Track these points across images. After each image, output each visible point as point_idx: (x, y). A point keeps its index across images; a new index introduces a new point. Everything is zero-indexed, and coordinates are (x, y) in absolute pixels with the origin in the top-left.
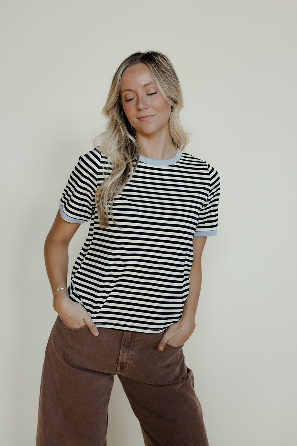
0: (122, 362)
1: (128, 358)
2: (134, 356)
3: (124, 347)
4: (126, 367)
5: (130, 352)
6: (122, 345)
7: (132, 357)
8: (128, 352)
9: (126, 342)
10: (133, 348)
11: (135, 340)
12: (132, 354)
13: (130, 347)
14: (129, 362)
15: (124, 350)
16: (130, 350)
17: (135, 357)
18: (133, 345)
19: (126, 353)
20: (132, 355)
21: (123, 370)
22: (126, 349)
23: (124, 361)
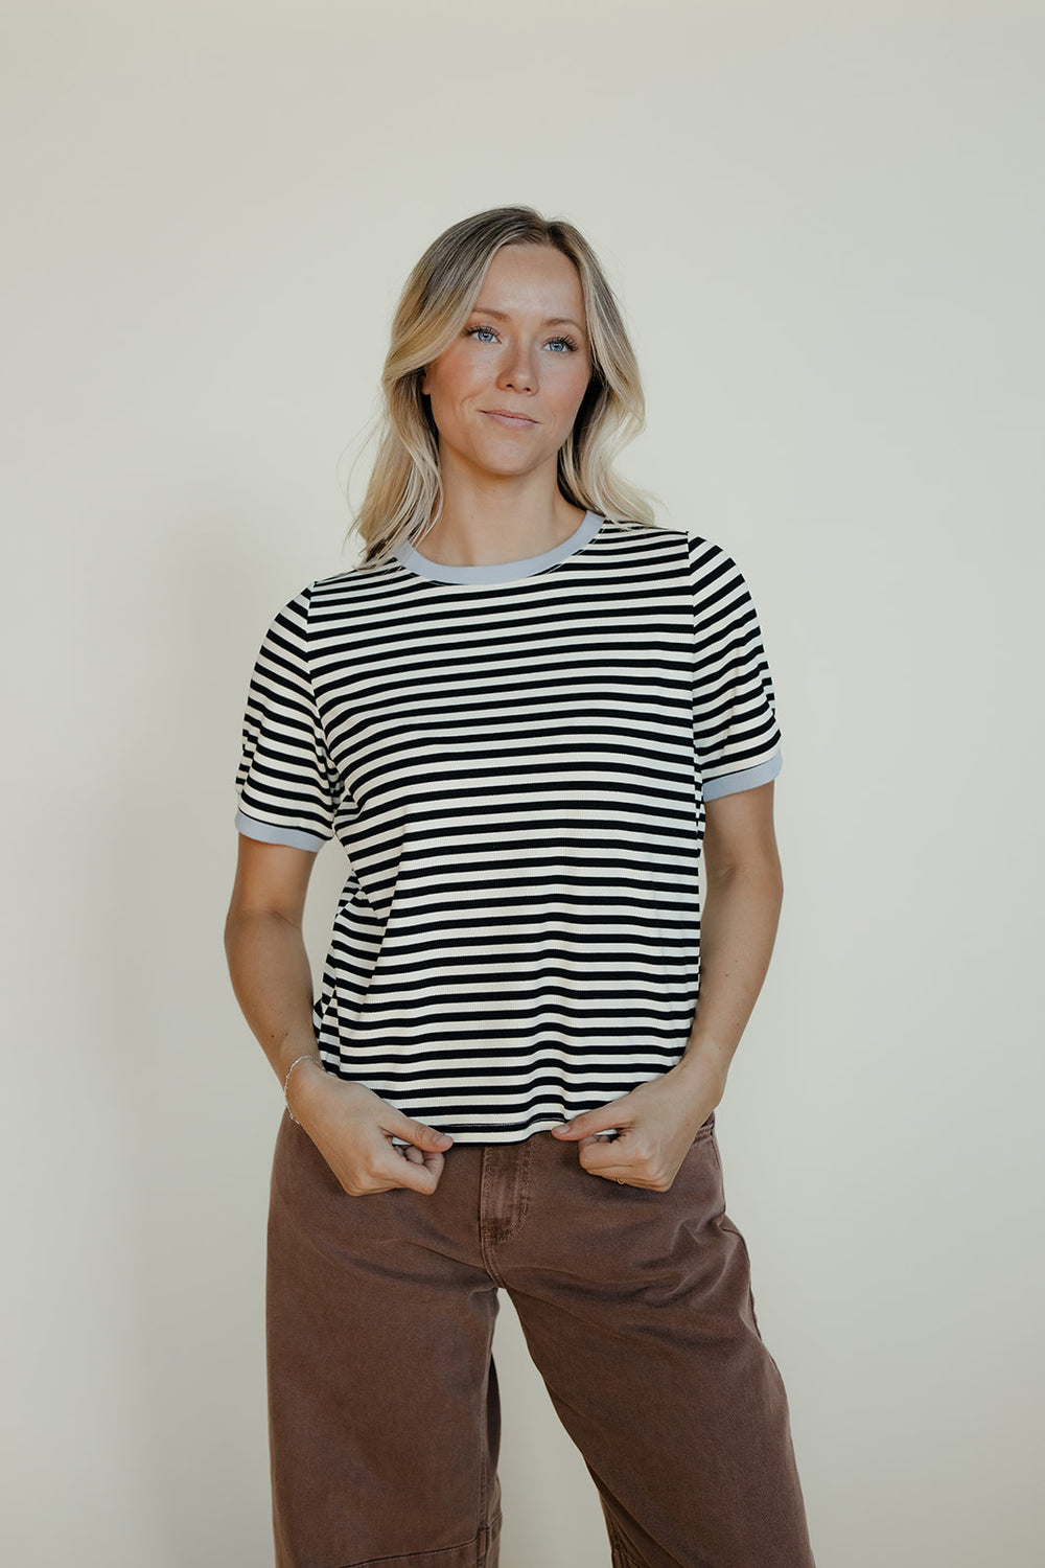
0: (493, 1217)
1: (511, 1206)
2: (528, 1199)
3: (494, 1171)
4: (507, 1232)
5: (517, 1186)
7: (525, 1201)
8: (509, 1186)
10: (526, 1173)
12: (524, 1192)
13: (516, 1170)
14: (515, 1217)
15: (495, 1181)
16: (514, 1179)
17: (533, 1203)
19: (502, 1189)
20: (522, 1197)
21: (502, 1242)
22: (500, 1176)
23: (500, 1215)
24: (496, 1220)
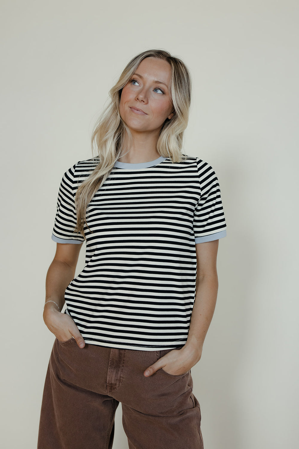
0: (111, 383)
1: (117, 379)
3: (112, 367)
4: (115, 388)
5: (119, 373)
6: (110, 364)
7: (122, 378)
8: (117, 373)
9: (114, 361)
10: (123, 369)
11: (124, 360)
12: (122, 375)
13: (119, 368)
14: (118, 383)
15: (112, 370)
16: (119, 371)
17: (124, 379)
18: (123, 366)
19: (114, 373)
20: (121, 377)
21: (113, 391)
22: (114, 369)
23: (113, 382)
24: (112, 384)
